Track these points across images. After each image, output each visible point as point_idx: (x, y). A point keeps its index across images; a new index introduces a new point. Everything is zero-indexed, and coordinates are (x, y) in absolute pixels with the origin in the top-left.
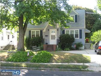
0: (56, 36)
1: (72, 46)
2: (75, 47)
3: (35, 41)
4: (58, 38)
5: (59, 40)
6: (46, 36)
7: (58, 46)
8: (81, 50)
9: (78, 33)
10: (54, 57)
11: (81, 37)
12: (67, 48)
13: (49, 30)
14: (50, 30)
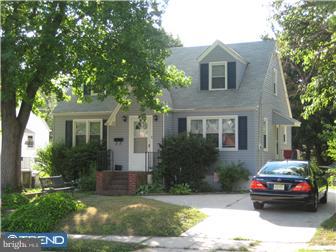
0: (150, 142)
5: (159, 155)
6: (116, 140)
8: (239, 192)
11: (243, 146)
13: (125, 119)
14: (130, 117)
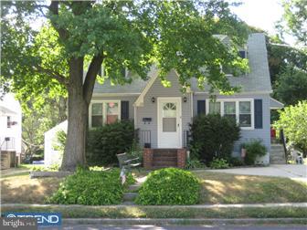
0: (179, 121)
1: (234, 154)
2: (243, 155)
3: (109, 137)
4: (188, 128)
5: (190, 134)
6: (145, 120)
7: (188, 152)
9: (249, 110)
10: (209, 188)
11: (259, 125)
12: (217, 160)
13: (154, 100)
14: (159, 99)
